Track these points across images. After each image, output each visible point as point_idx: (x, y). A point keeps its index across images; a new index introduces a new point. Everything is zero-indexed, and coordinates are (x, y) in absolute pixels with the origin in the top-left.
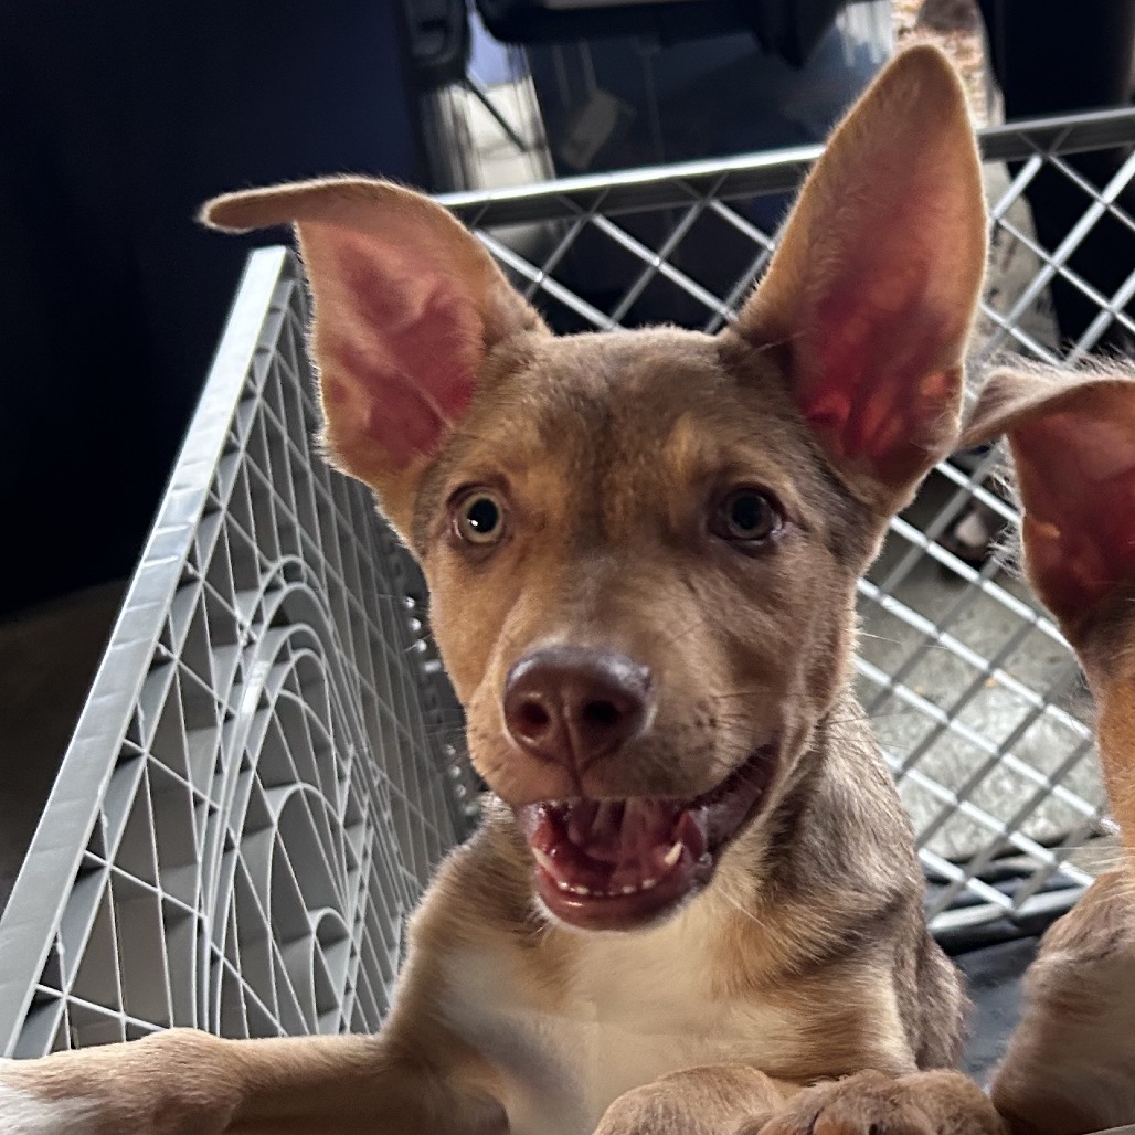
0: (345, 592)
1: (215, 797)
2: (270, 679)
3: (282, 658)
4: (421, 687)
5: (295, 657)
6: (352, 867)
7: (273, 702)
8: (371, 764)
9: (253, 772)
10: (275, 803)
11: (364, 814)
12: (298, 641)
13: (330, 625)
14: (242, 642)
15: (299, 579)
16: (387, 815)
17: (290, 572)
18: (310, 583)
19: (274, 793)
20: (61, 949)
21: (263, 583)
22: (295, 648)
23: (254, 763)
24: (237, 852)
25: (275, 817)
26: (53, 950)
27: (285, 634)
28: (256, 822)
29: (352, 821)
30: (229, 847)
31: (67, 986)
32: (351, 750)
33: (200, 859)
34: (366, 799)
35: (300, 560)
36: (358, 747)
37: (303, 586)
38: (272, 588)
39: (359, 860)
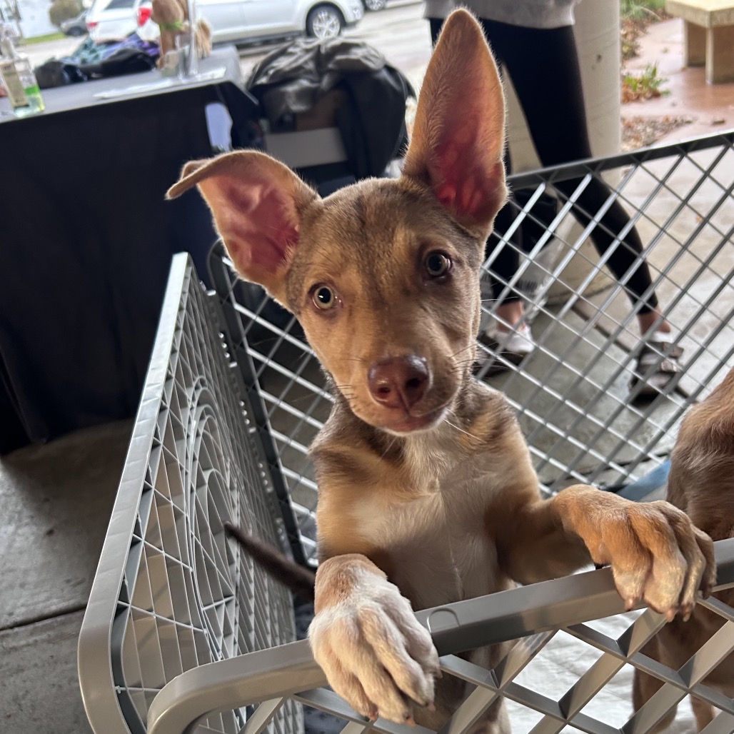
0: (221, 395)
1: (187, 467)
2: (199, 425)
3: (202, 418)
4: (249, 439)
5: (207, 417)
6: (234, 506)
7: (201, 433)
8: (236, 466)
9: (197, 462)
10: (206, 475)
11: (236, 485)
12: (207, 411)
13: (217, 406)
14: (189, 406)
15: (206, 386)
16: (243, 488)
17: (202, 382)
18: (209, 388)
19: (206, 472)
20: (140, 521)
21: (194, 384)
22: (207, 414)
23: (197, 457)
24: (195, 493)
25: (207, 481)
26: (137, 520)
27: (202, 408)
28: (200, 483)
29: (232, 488)
30: (192, 491)
31: (144, 536)
32: (229, 460)
33: (184, 492)
34: (236, 480)
35: (205, 378)
36: (231, 458)
37: (206, 389)
38: (197, 388)
39: (236, 503)
